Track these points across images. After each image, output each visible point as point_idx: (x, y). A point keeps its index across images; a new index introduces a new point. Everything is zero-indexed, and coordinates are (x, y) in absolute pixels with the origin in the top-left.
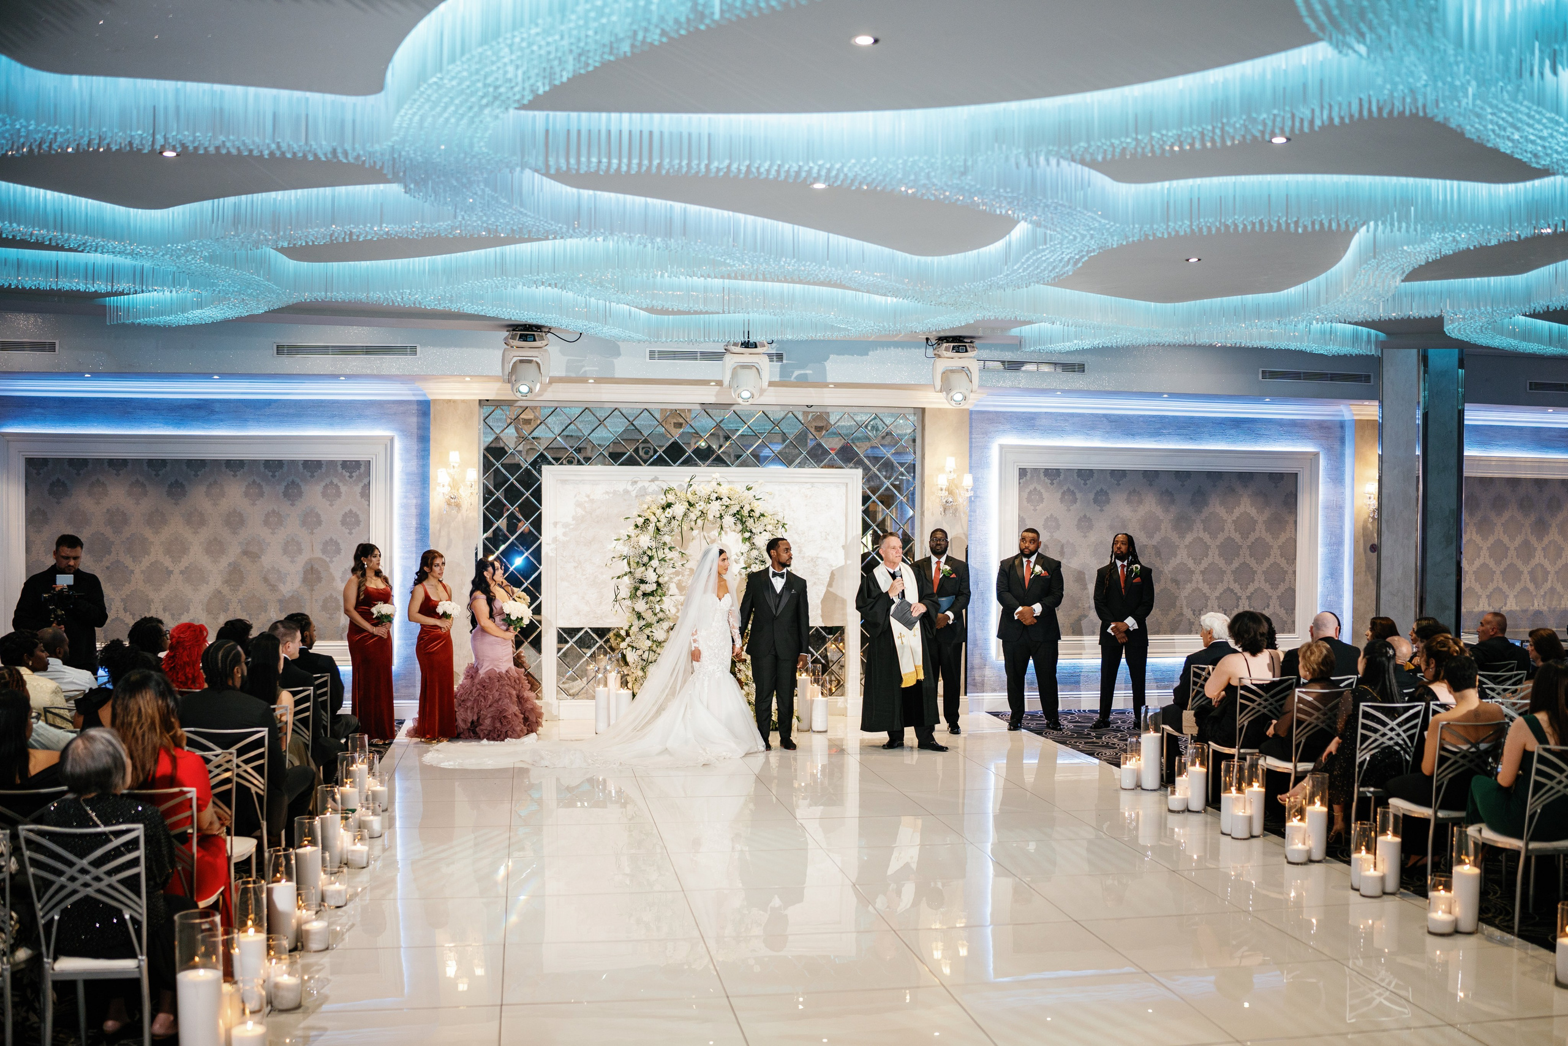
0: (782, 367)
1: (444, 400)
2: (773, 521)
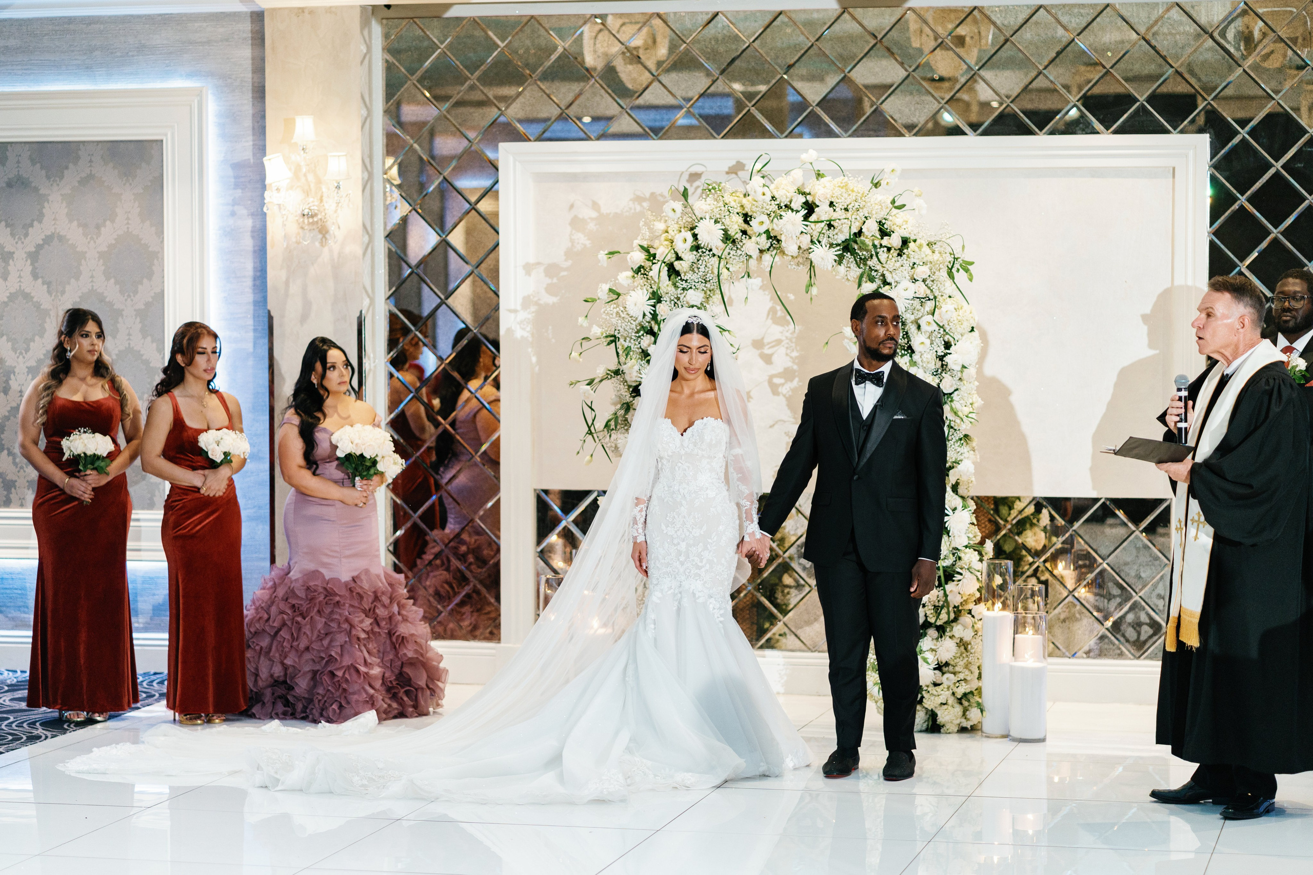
2: (936, 256)
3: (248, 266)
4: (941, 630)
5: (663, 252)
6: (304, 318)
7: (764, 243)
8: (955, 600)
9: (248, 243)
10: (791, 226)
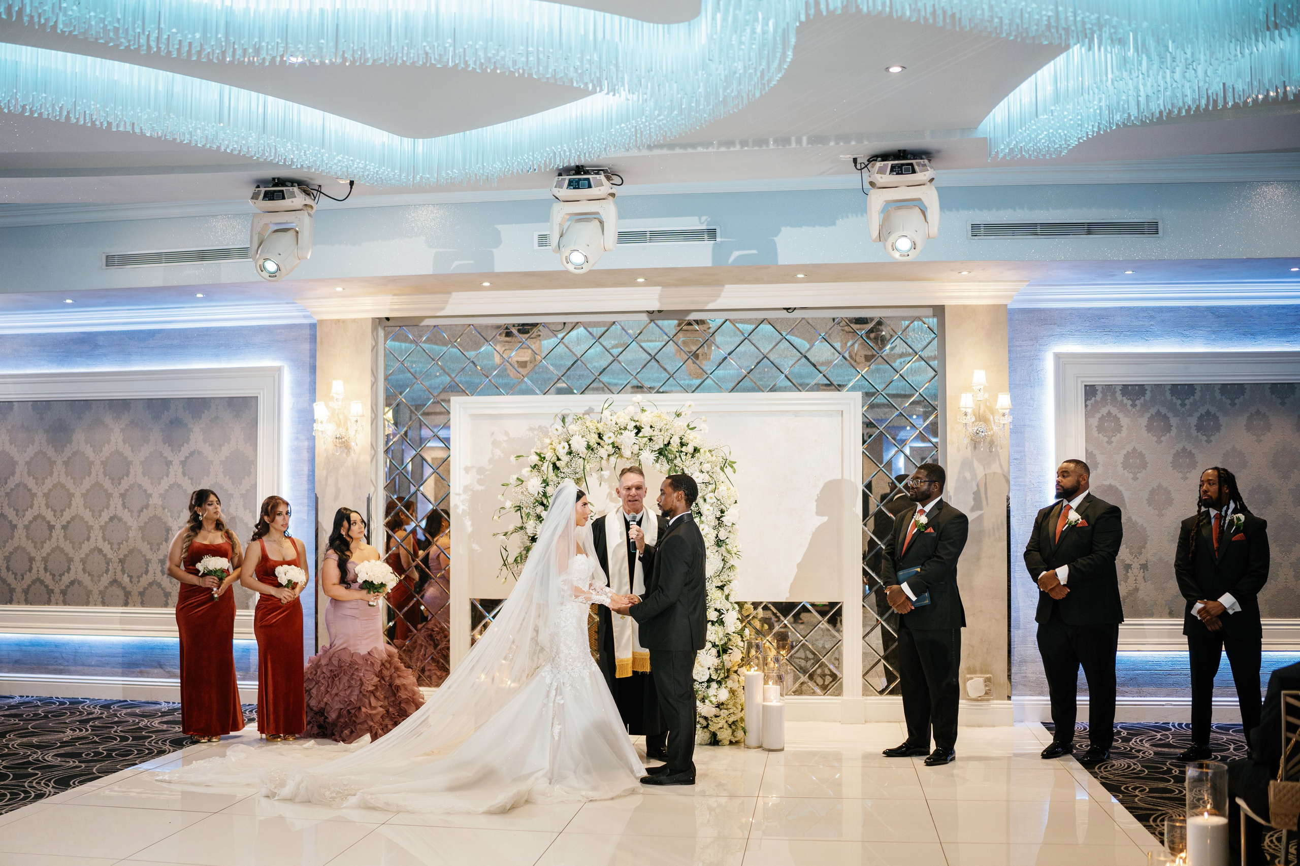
0: (715, 247)
1: (332, 320)
2: (714, 458)
3: (305, 469)
4: (719, 683)
5: (549, 455)
6: (336, 498)
7: (611, 450)
8: (727, 665)
9: (305, 455)
10: (628, 439)
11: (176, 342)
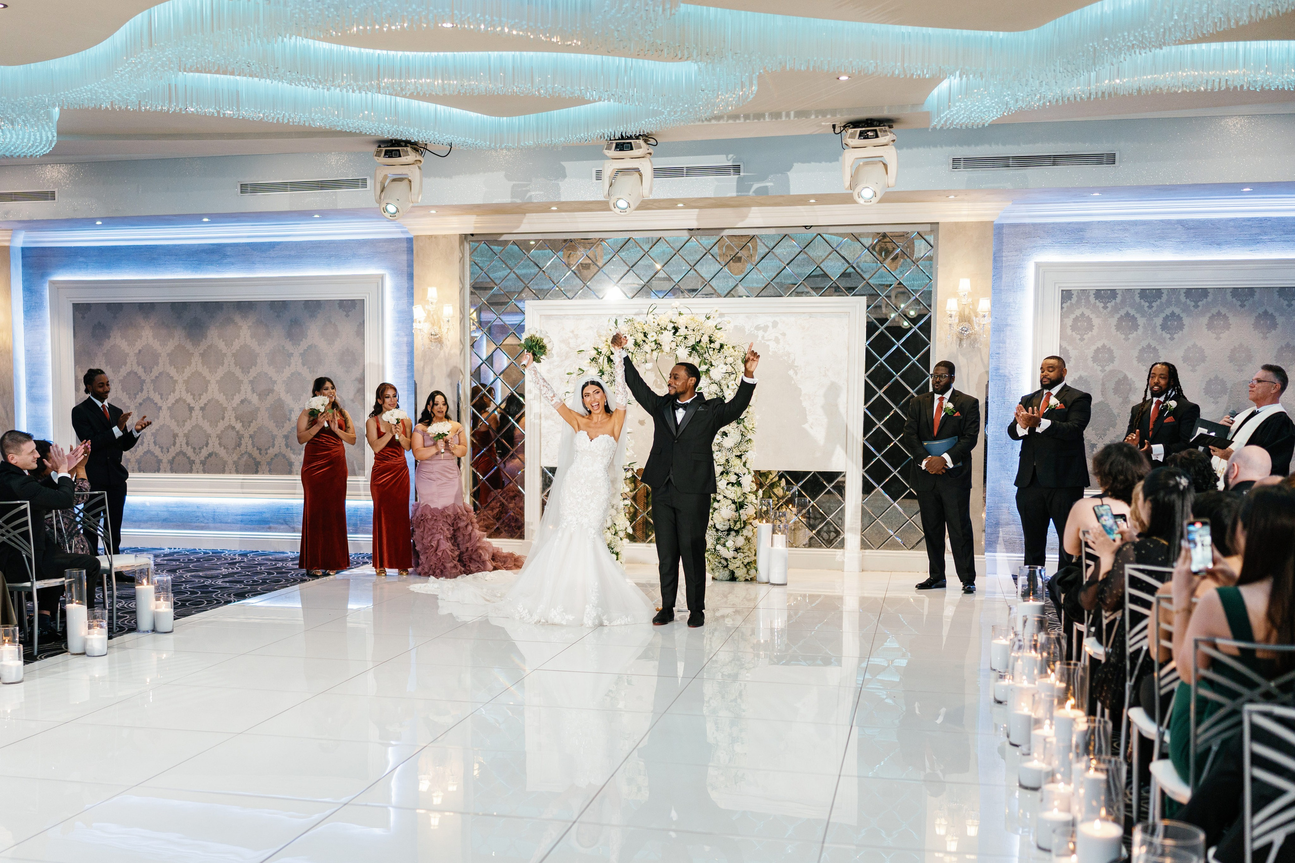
0: (740, 181)
1: (426, 236)
3: (405, 360)
4: (737, 532)
5: (604, 350)
6: (432, 384)
7: (654, 346)
8: (744, 518)
9: (405, 349)
10: (667, 338)
11: (293, 253)
